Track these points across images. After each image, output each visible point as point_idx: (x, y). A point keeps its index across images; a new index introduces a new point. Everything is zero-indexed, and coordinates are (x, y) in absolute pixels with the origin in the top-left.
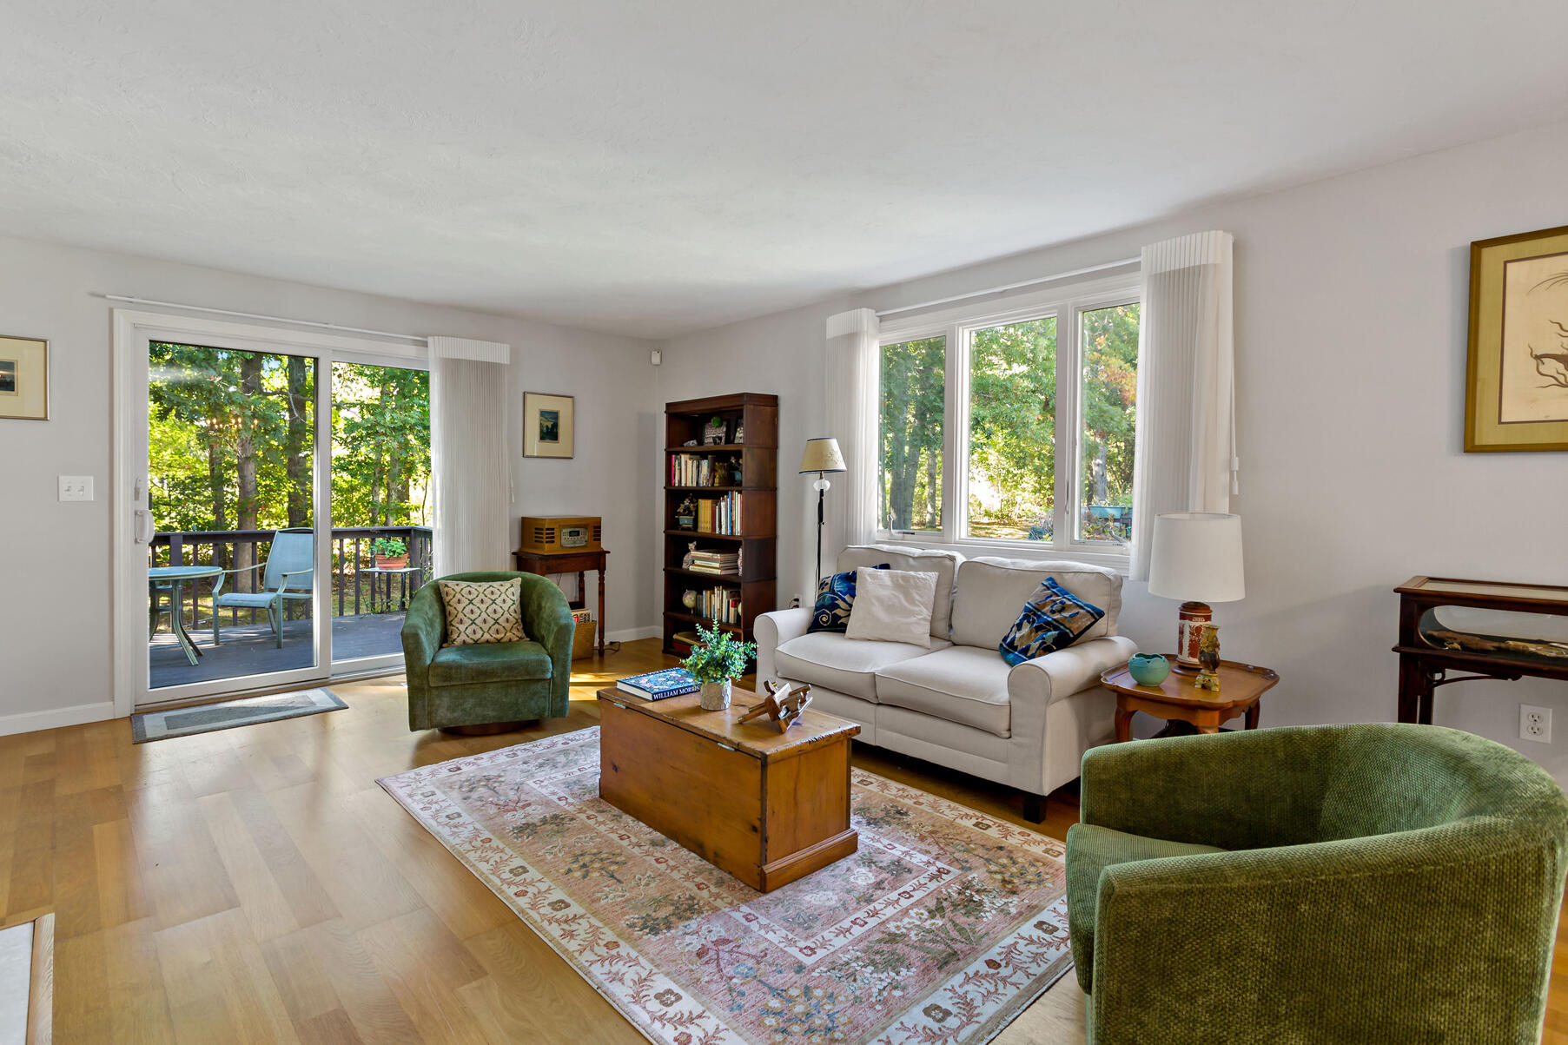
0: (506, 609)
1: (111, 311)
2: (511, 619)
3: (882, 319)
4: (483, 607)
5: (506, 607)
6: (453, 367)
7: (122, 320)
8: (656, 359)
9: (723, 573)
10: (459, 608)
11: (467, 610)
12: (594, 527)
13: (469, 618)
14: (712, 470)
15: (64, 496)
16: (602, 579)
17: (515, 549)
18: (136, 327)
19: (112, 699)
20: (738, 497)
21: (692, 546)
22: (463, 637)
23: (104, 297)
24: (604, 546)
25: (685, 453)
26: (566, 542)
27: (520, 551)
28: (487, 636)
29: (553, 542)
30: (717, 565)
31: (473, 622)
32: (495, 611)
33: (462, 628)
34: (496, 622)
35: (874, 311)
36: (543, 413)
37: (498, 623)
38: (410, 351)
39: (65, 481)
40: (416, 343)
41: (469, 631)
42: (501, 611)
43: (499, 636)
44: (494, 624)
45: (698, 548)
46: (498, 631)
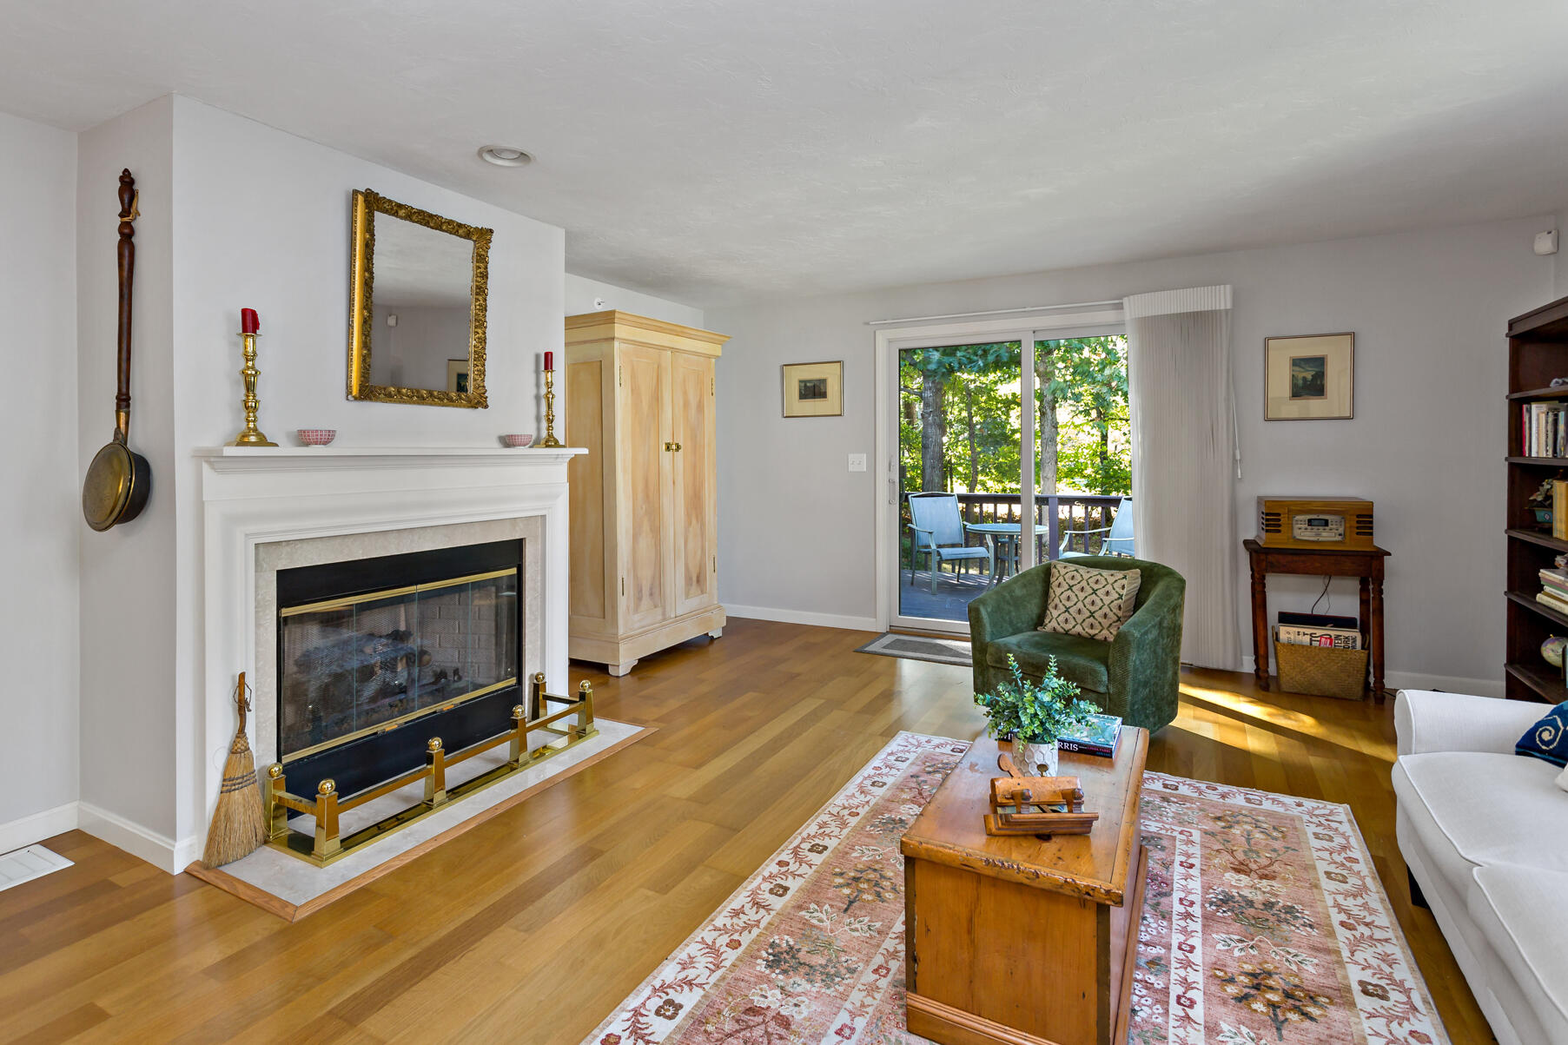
0: (1107, 602)
2: (1111, 614)
4: (1082, 595)
5: (1107, 600)
7: (881, 338)
8: (1544, 244)
10: (1059, 592)
11: (1064, 596)
12: (1358, 516)
13: (1064, 605)
18: (890, 341)
22: (1054, 624)
25: (1540, 399)
26: (1301, 533)
28: (1078, 629)
29: (1279, 531)
31: (1067, 610)
32: (1093, 603)
33: (1056, 614)
34: (1092, 614)
36: (1297, 362)
37: (1094, 617)
41: (1061, 619)
42: (1101, 604)
43: (1092, 632)
44: (1089, 617)
46: (1092, 626)
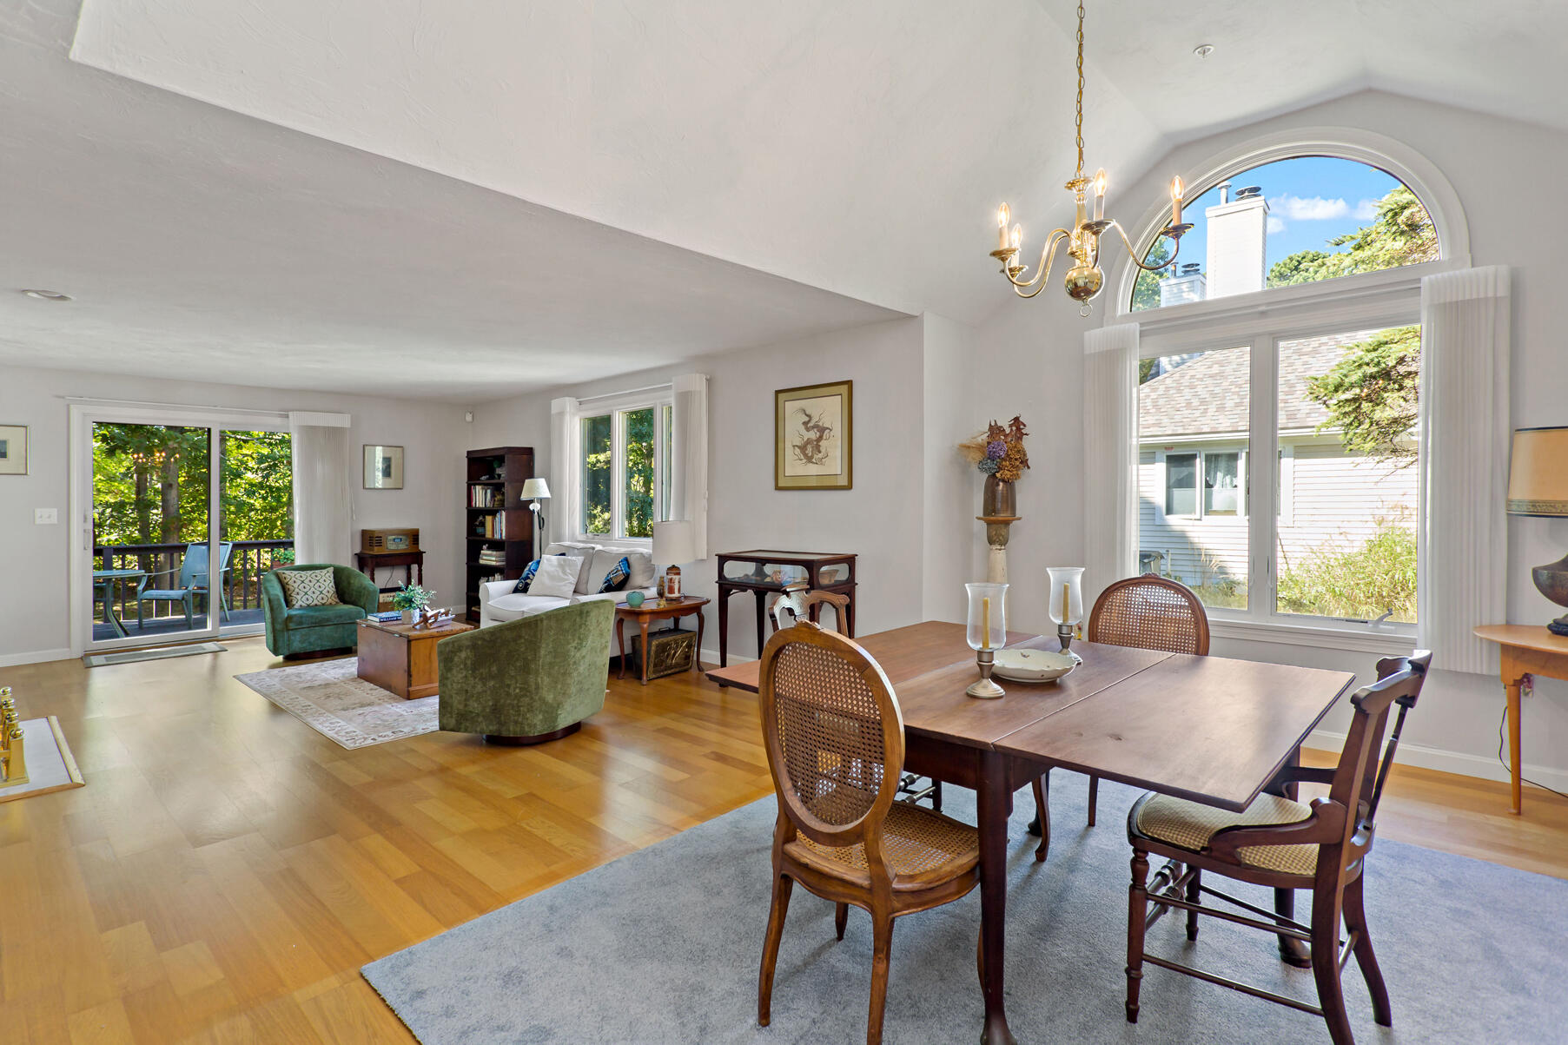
1: (68, 406)
2: (330, 591)
3: (580, 403)
4: (311, 584)
5: (326, 584)
6: (310, 432)
7: (76, 412)
8: (469, 418)
9: (498, 564)
10: (296, 585)
11: (300, 587)
12: (414, 536)
13: (303, 592)
14: (493, 496)
15: (38, 521)
16: (420, 570)
17: (358, 550)
18: (84, 415)
19: (69, 647)
20: (504, 513)
21: (484, 547)
22: (300, 603)
23: (63, 397)
24: (421, 548)
25: (479, 484)
26: (394, 546)
27: (361, 553)
28: (316, 602)
29: (382, 545)
30: (494, 559)
31: (306, 594)
33: (299, 597)
35: (574, 399)
37: (322, 594)
38: (278, 421)
39: (38, 512)
40: (281, 416)
41: (304, 599)
42: (323, 587)
43: (323, 602)
44: (320, 594)
45: (488, 549)
46: (323, 599)
